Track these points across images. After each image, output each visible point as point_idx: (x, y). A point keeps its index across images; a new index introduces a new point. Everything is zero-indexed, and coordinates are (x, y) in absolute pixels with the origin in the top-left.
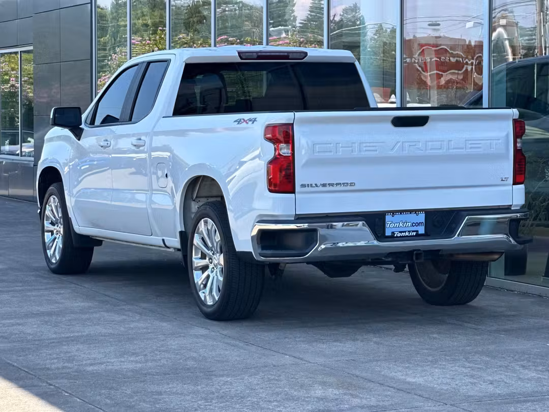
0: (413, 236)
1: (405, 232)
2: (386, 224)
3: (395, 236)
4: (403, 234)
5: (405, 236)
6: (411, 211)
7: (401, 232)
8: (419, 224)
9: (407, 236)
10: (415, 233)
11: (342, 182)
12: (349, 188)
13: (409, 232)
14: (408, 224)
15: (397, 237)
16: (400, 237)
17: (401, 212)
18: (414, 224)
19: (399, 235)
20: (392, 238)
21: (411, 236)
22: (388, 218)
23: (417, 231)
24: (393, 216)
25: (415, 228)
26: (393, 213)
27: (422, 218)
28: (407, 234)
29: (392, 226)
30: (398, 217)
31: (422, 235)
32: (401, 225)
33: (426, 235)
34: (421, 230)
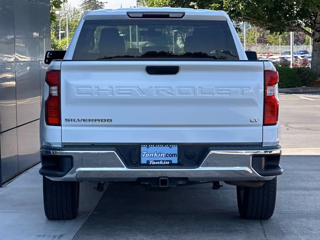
0: (167, 165)
1: (160, 161)
2: (142, 154)
3: (150, 164)
4: (158, 163)
5: (159, 165)
6: (164, 144)
7: (156, 161)
9: (161, 165)
10: (169, 162)
11: (100, 119)
12: (106, 123)
13: (164, 161)
14: (162, 154)
15: (152, 165)
16: (155, 165)
17: (155, 144)
19: (154, 163)
20: (148, 165)
21: (165, 165)
22: (143, 149)
23: (171, 161)
24: (148, 148)
25: (169, 159)
26: (148, 145)
27: (175, 150)
28: (161, 163)
30: (152, 149)
31: (175, 164)
32: (155, 155)
33: (179, 165)
34: (175, 160)
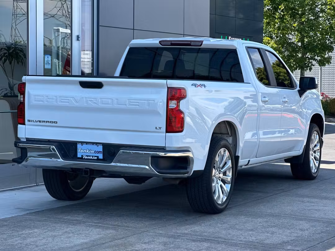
0: (95, 159)
1: (90, 156)
2: (78, 150)
3: (84, 158)
4: (89, 158)
5: (90, 159)
6: (93, 143)
7: (87, 156)
8: (99, 152)
9: (91, 159)
10: (96, 158)
11: (50, 121)
12: (54, 124)
13: (93, 156)
14: (92, 151)
15: (85, 159)
16: (87, 159)
17: (87, 143)
18: (96, 152)
19: (86, 158)
20: (82, 159)
21: (94, 159)
22: (79, 146)
23: (98, 157)
24: (82, 145)
25: (97, 155)
26: (82, 143)
27: (100, 148)
28: (91, 158)
29: (81, 151)
30: (85, 146)
31: (100, 160)
32: (87, 151)
33: (104, 160)
34: (101, 156)
